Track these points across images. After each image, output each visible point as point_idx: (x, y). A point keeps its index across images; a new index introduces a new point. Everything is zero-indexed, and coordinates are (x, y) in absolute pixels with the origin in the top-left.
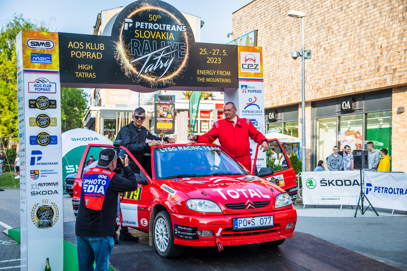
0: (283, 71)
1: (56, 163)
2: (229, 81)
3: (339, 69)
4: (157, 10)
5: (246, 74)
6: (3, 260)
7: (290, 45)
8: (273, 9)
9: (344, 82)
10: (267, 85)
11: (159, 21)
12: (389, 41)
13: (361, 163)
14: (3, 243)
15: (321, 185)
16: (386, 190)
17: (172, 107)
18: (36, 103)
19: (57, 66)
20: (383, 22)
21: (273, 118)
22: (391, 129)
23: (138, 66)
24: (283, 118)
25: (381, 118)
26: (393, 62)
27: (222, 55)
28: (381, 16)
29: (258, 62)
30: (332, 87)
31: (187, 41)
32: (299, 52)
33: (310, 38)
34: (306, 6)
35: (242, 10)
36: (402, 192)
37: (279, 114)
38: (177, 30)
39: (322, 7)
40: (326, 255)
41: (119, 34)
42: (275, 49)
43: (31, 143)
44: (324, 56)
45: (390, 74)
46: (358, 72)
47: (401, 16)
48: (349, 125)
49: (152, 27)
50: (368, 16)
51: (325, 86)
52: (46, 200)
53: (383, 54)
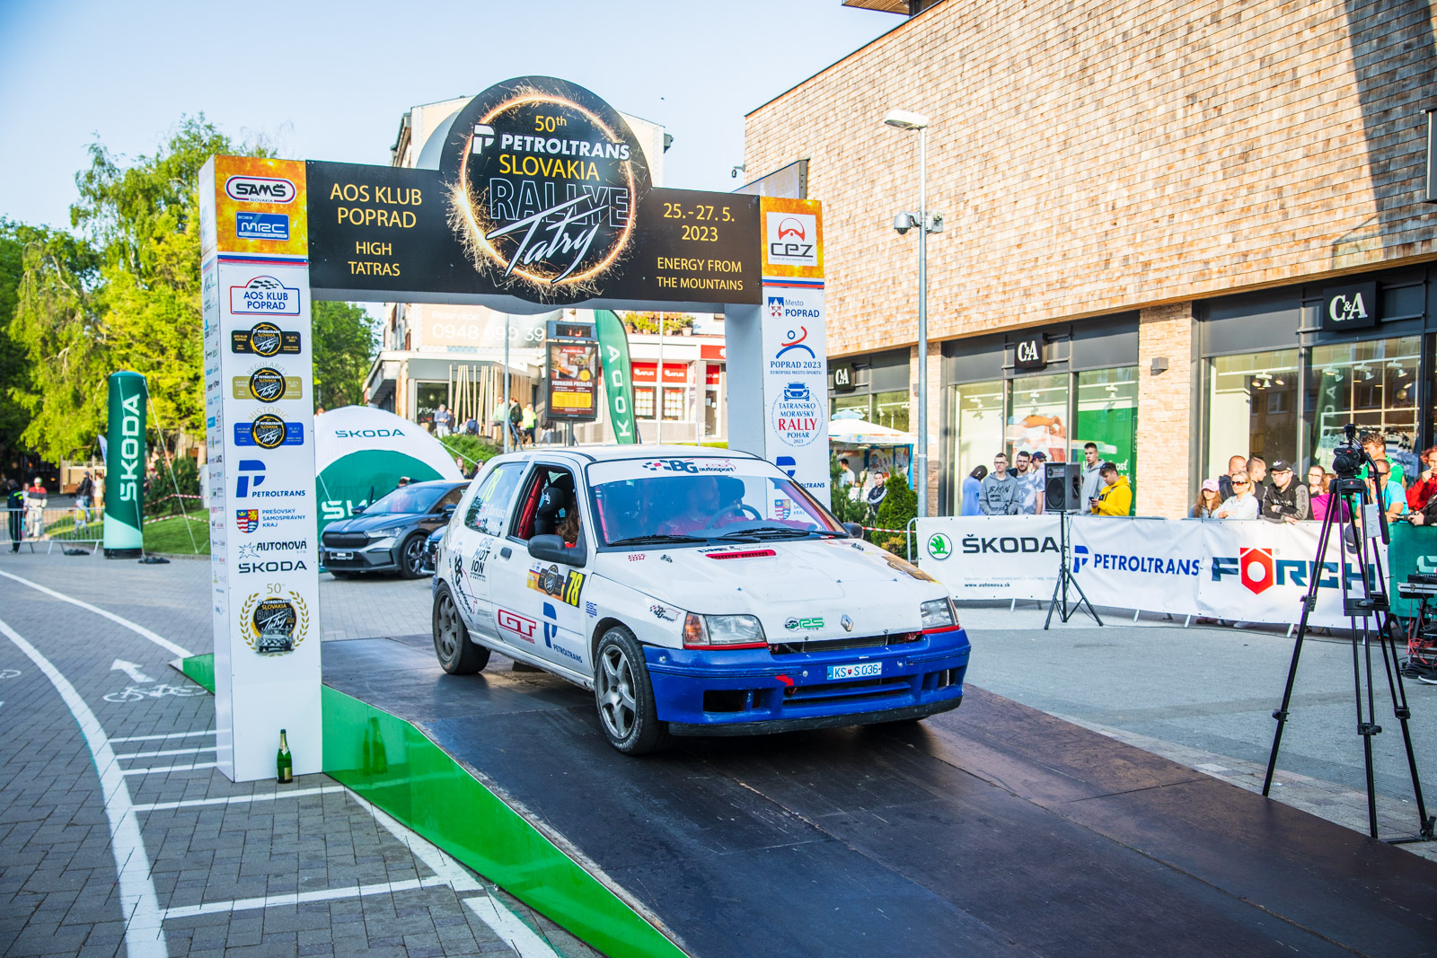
0: (871, 266)
1: (302, 493)
2: (738, 287)
3: (1010, 261)
4: (556, 105)
5: (782, 270)
6: (173, 732)
7: (891, 199)
8: (847, 105)
9: (1022, 293)
10: (830, 298)
11: (560, 134)
12: (1133, 192)
13: (1062, 495)
14: (172, 692)
15: (965, 552)
16: (1123, 562)
17: (591, 354)
18: (249, 339)
19: (303, 245)
20: (1118, 145)
21: (847, 382)
22: (1135, 411)
23: (508, 248)
24: (870, 383)
25: (1112, 384)
26: (1141, 246)
27: (720, 219)
28: (1114, 130)
29: (811, 238)
30: (994, 307)
31: (631, 184)
32: (912, 217)
33: (940, 182)
34: (930, 100)
35: (770, 107)
36: (1160, 567)
37: (862, 372)
38: (608, 156)
39: (970, 103)
40: (975, 722)
41: (460, 164)
42: (852, 207)
43: (238, 443)
44: (974, 228)
45: (1135, 274)
46: (1059, 268)
47: (1160, 130)
48: (1034, 402)
49: (544, 147)
50: (1083, 129)
51: (976, 303)
52: (278, 587)
53: (1118, 225)
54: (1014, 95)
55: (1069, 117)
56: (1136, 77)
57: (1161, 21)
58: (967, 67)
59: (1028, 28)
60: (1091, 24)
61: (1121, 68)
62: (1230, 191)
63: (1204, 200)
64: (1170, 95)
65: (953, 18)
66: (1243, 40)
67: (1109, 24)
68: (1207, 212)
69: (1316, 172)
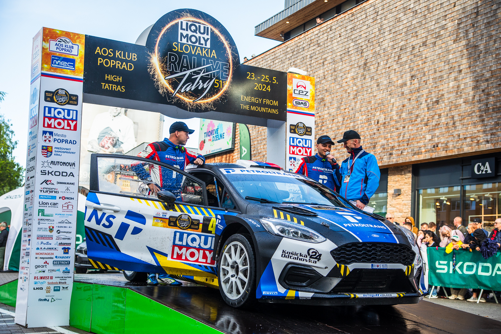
12: (387, 116)
20: (380, 96)
25: (374, 201)
26: (390, 140)
28: (379, 90)
47: (399, 90)
50: (365, 89)
53: (380, 131)
54: (334, 74)
55: (359, 84)
56: (389, 67)
57: (401, 44)
58: (312, 62)
59: (341, 45)
60: (369, 45)
61: (382, 64)
62: (431, 117)
63: (419, 120)
64: (404, 75)
65: (307, 40)
66: (437, 53)
67: (377, 45)
68: (420, 126)
69: (469, 109)
